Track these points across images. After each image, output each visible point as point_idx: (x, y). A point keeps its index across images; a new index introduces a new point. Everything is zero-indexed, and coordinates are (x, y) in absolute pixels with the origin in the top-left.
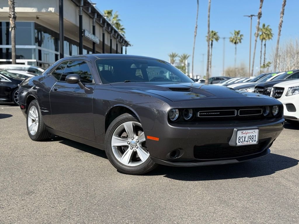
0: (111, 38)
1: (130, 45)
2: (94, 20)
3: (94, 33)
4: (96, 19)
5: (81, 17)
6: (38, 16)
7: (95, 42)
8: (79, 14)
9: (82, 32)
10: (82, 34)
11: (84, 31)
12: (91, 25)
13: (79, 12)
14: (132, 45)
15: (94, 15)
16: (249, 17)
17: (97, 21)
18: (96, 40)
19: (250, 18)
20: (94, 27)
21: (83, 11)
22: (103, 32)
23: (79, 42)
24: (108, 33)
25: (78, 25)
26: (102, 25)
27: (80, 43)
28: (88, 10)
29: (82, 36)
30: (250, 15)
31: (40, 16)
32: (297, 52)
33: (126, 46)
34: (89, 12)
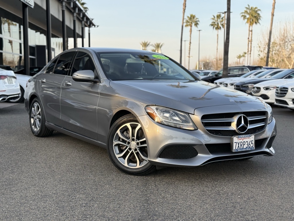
1: (95, 26)
14: (98, 26)
33: (89, 26)
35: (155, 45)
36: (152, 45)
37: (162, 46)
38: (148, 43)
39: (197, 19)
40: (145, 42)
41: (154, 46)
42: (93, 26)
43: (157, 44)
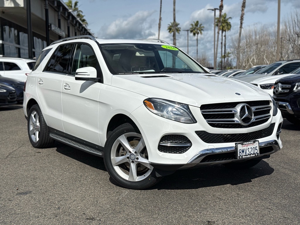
0: (75, 30)
2: (60, 13)
3: (59, 27)
4: (61, 12)
5: (47, 11)
6: (4, 11)
7: (60, 35)
8: (45, 8)
9: (49, 26)
10: (49, 28)
11: (51, 25)
12: (57, 18)
13: (45, 6)
15: (59, 9)
16: (213, 10)
17: (62, 14)
18: (62, 34)
19: (214, 12)
20: (59, 21)
21: (49, 5)
22: (68, 25)
23: (45, 36)
24: (73, 25)
25: (44, 19)
26: (67, 18)
27: (47, 37)
28: (54, 4)
29: (49, 30)
30: (213, 8)
31: (6, 10)
32: (257, 43)
34: (55, 6)
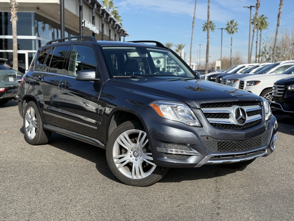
0: (109, 28)
2: (94, 11)
4: (96, 9)
5: (81, 8)
6: (38, 7)
10: (82, 24)
11: (84, 21)
12: (91, 15)
13: (79, 2)
15: (93, 6)
16: (248, 7)
18: (96, 31)
20: (93, 18)
21: (83, 1)
22: (102, 22)
23: (79, 32)
24: (107, 23)
25: (78, 16)
28: (88, 0)
33: (124, 36)
34: (89, 3)
35: (178, 45)
36: (175, 46)
37: (184, 46)
38: (171, 44)
39: (213, 24)
40: (169, 43)
41: (177, 47)
42: (127, 36)
43: (180, 44)
